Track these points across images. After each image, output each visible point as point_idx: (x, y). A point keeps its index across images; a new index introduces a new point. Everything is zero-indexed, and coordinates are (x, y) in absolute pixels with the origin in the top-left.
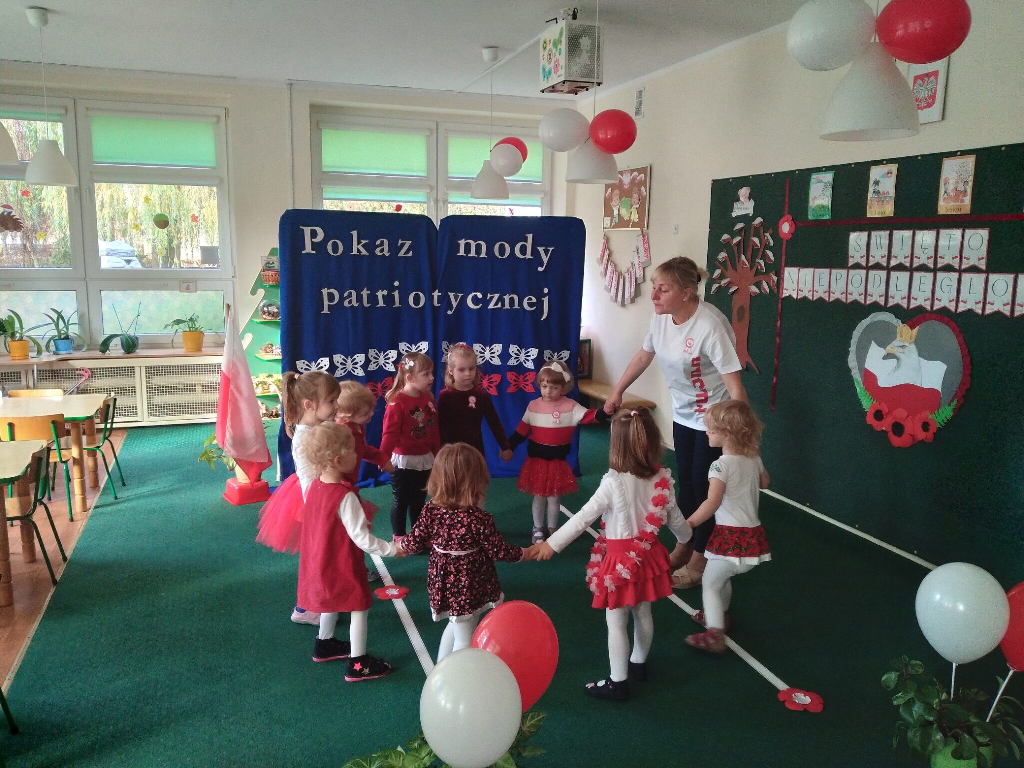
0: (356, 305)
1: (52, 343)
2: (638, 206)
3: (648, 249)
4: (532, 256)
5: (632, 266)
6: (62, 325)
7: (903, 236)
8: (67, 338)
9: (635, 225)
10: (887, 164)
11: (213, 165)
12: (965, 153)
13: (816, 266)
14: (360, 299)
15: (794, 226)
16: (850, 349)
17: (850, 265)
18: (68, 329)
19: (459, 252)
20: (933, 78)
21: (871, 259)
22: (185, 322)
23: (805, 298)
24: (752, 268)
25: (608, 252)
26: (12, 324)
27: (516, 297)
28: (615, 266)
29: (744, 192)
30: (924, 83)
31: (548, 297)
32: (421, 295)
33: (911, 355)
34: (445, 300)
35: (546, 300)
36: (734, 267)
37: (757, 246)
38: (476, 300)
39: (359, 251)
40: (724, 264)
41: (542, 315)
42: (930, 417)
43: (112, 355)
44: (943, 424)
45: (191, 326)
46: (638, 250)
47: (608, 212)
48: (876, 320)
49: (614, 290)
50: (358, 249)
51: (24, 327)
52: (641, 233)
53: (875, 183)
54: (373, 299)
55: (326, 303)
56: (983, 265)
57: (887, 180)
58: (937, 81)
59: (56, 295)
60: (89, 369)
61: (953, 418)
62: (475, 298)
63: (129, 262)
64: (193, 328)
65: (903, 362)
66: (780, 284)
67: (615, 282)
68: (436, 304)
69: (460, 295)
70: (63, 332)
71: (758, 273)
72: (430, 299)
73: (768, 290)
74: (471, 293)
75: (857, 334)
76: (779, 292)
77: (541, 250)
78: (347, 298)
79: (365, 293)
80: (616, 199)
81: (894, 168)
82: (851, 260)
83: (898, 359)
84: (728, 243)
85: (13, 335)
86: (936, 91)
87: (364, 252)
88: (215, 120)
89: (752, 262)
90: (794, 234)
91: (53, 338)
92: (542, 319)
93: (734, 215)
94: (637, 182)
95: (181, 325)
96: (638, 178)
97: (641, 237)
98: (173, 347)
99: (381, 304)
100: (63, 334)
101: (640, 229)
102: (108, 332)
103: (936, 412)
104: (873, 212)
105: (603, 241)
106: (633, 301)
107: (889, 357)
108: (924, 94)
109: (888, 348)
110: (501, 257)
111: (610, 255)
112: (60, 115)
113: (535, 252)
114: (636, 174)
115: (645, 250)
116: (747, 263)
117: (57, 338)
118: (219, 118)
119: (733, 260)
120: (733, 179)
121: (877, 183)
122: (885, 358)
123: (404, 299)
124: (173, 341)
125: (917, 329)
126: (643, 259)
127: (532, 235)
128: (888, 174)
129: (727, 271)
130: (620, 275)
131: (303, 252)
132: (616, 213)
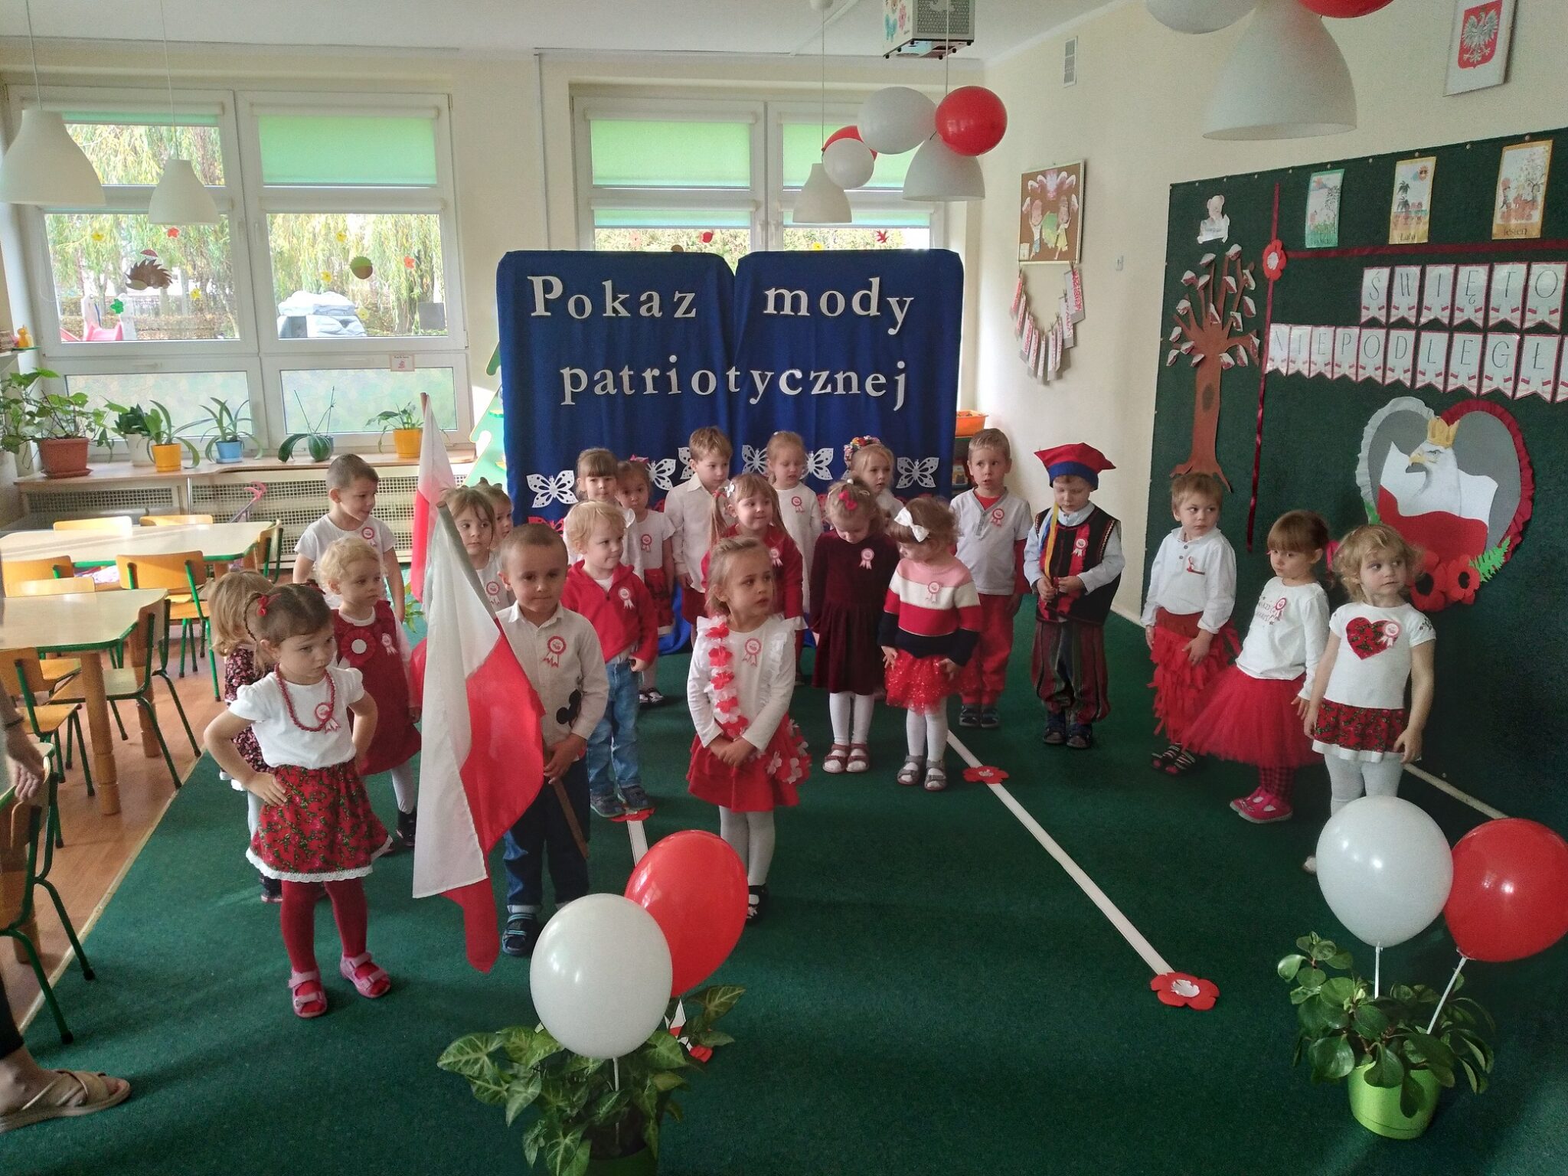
0: (613, 392)
1: (214, 447)
2: (1066, 226)
3: (1080, 295)
4: (878, 311)
5: (1058, 320)
6: (226, 421)
7: (1440, 273)
8: (234, 440)
9: (1063, 256)
10: (1420, 157)
11: (432, 181)
12: (1536, 137)
13: (1316, 322)
14: (618, 382)
15: (1284, 258)
16: (1359, 455)
17: (1363, 320)
18: (235, 426)
19: (766, 308)
20: (1493, 13)
21: (1393, 312)
22: (396, 415)
23: (1298, 373)
24: (1224, 324)
25: (1025, 298)
26: (156, 420)
27: (854, 376)
28: (1035, 320)
29: (1216, 203)
30: (1479, 21)
31: (903, 375)
32: (710, 374)
33: (1446, 466)
34: (745, 381)
35: (901, 379)
36: (1200, 326)
37: (1233, 290)
38: (792, 382)
39: (615, 310)
40: (1184, 319)
41: (895, 404)
42: (1471, 564)
43: (296, 464)
44: (1489, 576)
45: (405, 421)
46: (1066, 295)
47: (1026, 236)
48: (1398, 408)
49: (1032, 358)
50: (614, 308)
51: (172, 424)
52: (1070, 269)
53: (1401, 188)
54: (638, 382)
55: (568, 389)
56: (1555, 321)
57: (1418, 183)
58: (1499, 18)
59: (218, 377)
60: (264, 484)
61: (1504, 566)
62: (792, 377)
63: (345, 323)
64: (408, 423)
65: (1434, 476)
66: (1262, 350)
67: (1034, 346)
68: (733, 388)
69: (769, 374)
70: (228, 431)
71: (1232, 333)
72: (723, 380)
73: (1245, 359)
74: (784, 371)
75: (1369, 431)
76: (1261, 363)
77: (893, 301)
78: (598, 382)
79: (626, 373)
80: (1036, 214)
81: (1430, 163)
82: (1364, 312)
83: (1428, 472)
84: (1191, 284)
85: (158, 437)
86: (1496, 34)
87: (623, 312)
88: (433, 113)
89: (1224, 315)
90: (1283, 270)
91: (214, 440)
92: (896, 409)
93: (1201, 239)
94: (1066, 187)
95: (390, 419)
96: (1067, 182)
97: (1071, 274)
98: (381, 452)
99: (650, 389)
100: (229, 434)
101: (1068, 262)
102: (292, 430)
103: (1480, 557)
104: (1397, 236)
105: (1018, 281)
106: (1059, 374)
107: (1415, 467)
108: (1478, 40)
109: (1413, 454)
110: (830, 315)
111: (1028, 303)
112: (216, 116)
113: (883, 305)
114: (1064, 174)
115: (1076, 297)
116: (1218, 318)
117: (220, 440)
118: (438, 110)
119: (1198, 313)
120: (1200, 182)
121: (1405, 188)
122: (1408, 470)
123: (685, 383)
124: (380, 443)
125: (1456, 423)
126: (1073, 310)
127: (878, 279)
128: (1421, 173)
129: (1189, 329)
130: (1041, 334)
131: (533, 314)
132: (1037, 237)
